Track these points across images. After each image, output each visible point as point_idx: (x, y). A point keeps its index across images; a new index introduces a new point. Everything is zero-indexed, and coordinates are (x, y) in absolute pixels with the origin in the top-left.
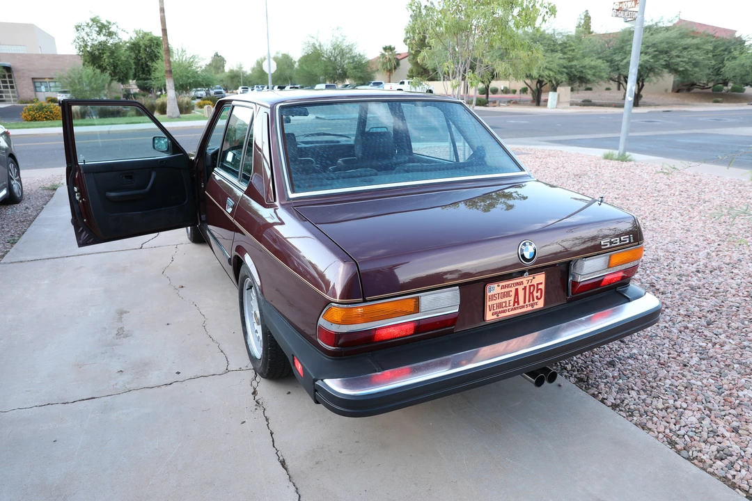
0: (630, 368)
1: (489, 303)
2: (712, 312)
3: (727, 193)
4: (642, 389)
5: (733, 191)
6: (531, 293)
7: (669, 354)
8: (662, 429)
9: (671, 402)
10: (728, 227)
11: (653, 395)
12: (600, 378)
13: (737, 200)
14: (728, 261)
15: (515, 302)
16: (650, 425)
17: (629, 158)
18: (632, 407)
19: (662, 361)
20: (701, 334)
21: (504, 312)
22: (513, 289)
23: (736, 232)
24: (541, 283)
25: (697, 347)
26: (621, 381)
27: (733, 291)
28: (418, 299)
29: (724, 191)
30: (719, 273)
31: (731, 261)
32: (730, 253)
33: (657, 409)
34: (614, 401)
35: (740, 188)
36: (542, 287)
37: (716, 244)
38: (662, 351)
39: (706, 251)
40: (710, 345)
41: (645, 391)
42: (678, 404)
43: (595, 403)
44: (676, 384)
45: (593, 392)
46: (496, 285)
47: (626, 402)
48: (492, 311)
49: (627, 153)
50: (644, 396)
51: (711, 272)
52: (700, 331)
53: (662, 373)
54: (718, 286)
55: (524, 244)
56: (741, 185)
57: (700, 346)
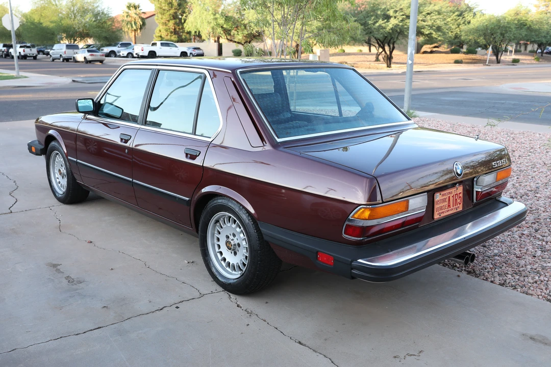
0: (498, 261)
1: (436, 206)
2: (535, 223)
3: (504, 139)
4: (514, 273)
5: (508, 138)
6: (456, 200)
7: (520, 251)
8: (540, 293)
9: (537, 278)
10: (518, 165)
11: (523, 275)
12: (482, 269)
13: (515, 145)
14: (530, 189)
15: (449, 206)
16: (530, 292)
17: (414, 114)
18: (513, 284)
19: (518, 256)
20: (535, 237)
21: (443, 212)
22: (447, 197)
23: (526, 169)
24: (461, 193)
25: (537, 245)
26: (497, 270)
27: (542, 209)
28: (408, 201)
29: (502, 138)
30: (527, 198)
31: (532, 189)
32: (528, 183)
33: (530, 283)
34: (500, 282)
35: (512, 136)
36: (461, 195)
37: (516, 178)
38: (515, 250)
39: (511, 183)
40: (544, 243)
41: (516, 274)
42: (542, 278)
43: (487, 284)
44: (534, 267)
45: (482, 278)
46: (438, 194)
47: (508, 281)
48: (438, 212)
49: (411, 111)
50: (518, 277)
51: (521, 197)
52: (533, 235)
53: (522, 262)
54: (530, 206)
55: (456, 165)
56: (512, 134)
57: (539, 245)
